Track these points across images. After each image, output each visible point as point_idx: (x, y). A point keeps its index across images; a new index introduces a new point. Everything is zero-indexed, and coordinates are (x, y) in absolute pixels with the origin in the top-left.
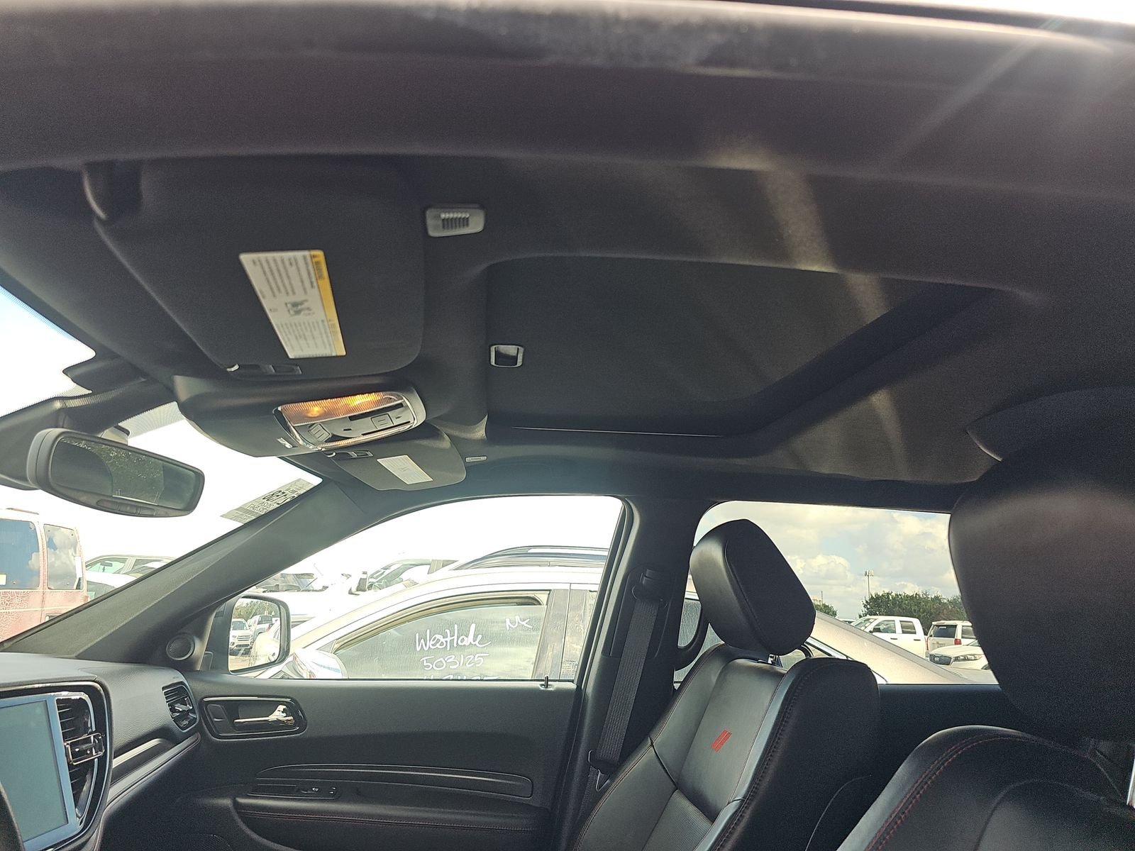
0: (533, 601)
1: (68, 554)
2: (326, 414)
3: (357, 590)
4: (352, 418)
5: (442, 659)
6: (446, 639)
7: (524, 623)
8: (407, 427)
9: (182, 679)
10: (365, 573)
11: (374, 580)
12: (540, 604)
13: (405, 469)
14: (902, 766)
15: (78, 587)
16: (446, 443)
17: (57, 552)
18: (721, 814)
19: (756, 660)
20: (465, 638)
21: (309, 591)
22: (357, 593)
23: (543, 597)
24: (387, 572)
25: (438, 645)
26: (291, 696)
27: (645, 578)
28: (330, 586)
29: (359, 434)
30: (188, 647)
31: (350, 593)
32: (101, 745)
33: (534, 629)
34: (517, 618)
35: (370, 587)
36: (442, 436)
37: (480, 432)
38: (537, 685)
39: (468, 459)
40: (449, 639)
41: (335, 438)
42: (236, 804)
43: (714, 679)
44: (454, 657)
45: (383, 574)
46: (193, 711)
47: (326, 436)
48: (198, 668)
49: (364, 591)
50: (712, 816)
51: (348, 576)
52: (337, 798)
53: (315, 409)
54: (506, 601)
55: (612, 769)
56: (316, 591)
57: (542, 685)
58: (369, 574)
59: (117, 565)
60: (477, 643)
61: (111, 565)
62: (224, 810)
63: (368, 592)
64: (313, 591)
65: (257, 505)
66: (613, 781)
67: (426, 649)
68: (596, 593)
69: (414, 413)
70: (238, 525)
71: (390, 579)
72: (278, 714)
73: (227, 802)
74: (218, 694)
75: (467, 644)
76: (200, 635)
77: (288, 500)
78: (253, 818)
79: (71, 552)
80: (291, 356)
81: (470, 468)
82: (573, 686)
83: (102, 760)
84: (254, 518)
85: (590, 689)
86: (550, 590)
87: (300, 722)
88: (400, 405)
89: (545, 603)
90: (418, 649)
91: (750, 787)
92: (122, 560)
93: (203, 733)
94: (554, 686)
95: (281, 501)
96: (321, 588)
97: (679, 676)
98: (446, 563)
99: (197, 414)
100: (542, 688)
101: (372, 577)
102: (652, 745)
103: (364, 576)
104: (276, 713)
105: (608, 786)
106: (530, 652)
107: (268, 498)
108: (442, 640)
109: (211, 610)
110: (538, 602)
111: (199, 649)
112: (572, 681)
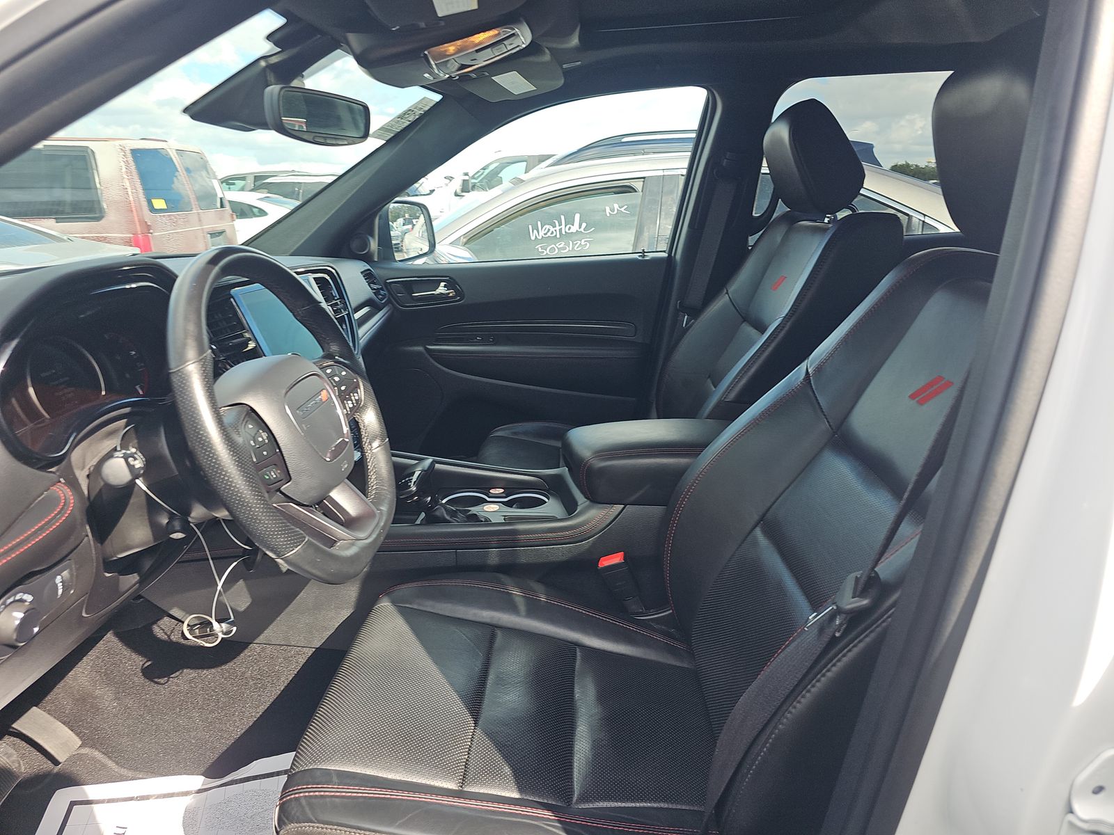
0: (629, 189)
1: (202, 176)
2: (459, 51)
3: (462, 192)
4: (477, 51)
5: (553, 246)
6: (555, 229)
7: (622, 209)
8: (518, 49)
9: (369, 268)
10: (466, 174)
11: (476, 181)
12: (636, 191)
13: (514, 83)
14: (887, 276)
15: (222, 206)
16: (547, 57)
17: (192, 174)
18: (769, 328)
19: (815, 221)
20: (571, 226)
21: (417, 195)
22: (463, 194)
23: (638, 185)
24: (487, 172)
25: (549, 234)
26: (447, 275)
27: (725, 160)
28: (436, 189)
29: (482, 60)
30: (365, 245)
31: (456, 195)
32: (346, 308)
33: (632, 215)
34: (616, 206)
35: (474, 187)
36: (544, 51)
37: (575, 41)
38: (636, 256)
39: (565, 66)
40: (558, 228)
41: (463, 67)
42: (427, 350)
43: (779, 239)
44: (564, 243)
45: (482, 174)
46: (382, 289)
47: (457, 66)
48: (376, 260)
49: (469, 192)
50: (762, 330)
51: (450, 178)
52: (496, 343)
53: (451, 48)
54: (603, 191)
55: (695, 313)
56: (424, 195)
57: (640, 256)
58: (471, 175)
59: (240, 183)
60: (582, 230)
61: (234, 184)
62: (419, 353)
63: (472, 193)
64: (421, 195)
65: (393, 123)
66: (696, 320)
67: (540, 238)
68: (683, 177)
69: (523, 37)
70: (381, 142)
71: (489, 179)
72: (441, 289)
73: (420, 349)
74: (396, 276)
75: (575, 231)
76: (372, 235)
77: (417, 117)
78: (440, 357)
79: (204, 173)
80: (440, 15)
81: (566, 73)
82: (665, 255)
83: (348, 315)
84: (392, 135)
85: (678, 256)
86: (644, 178)
87: (459, 293)
88: (513, 35)
89: (640, 190)
90: (533, 238)
91: (791, 308)
92: (243, 178)
93: (393, 304)
94: (650, 256)
95: (412, 118)
96: (429, 192)
97: (752, 240)
98: (543, 158)
99: (368, 62)
100: (640, 258)
101: (473, 177)
102: (727, 293)
103: (467, 178)
104: (440, 288)
105: (693, 323)
106: (630, 236)
107: (401, 117)
108: (552, 229)
109: (374, 215)
110: (633, 189)
111: (374, 245)
112: (664, 251)
